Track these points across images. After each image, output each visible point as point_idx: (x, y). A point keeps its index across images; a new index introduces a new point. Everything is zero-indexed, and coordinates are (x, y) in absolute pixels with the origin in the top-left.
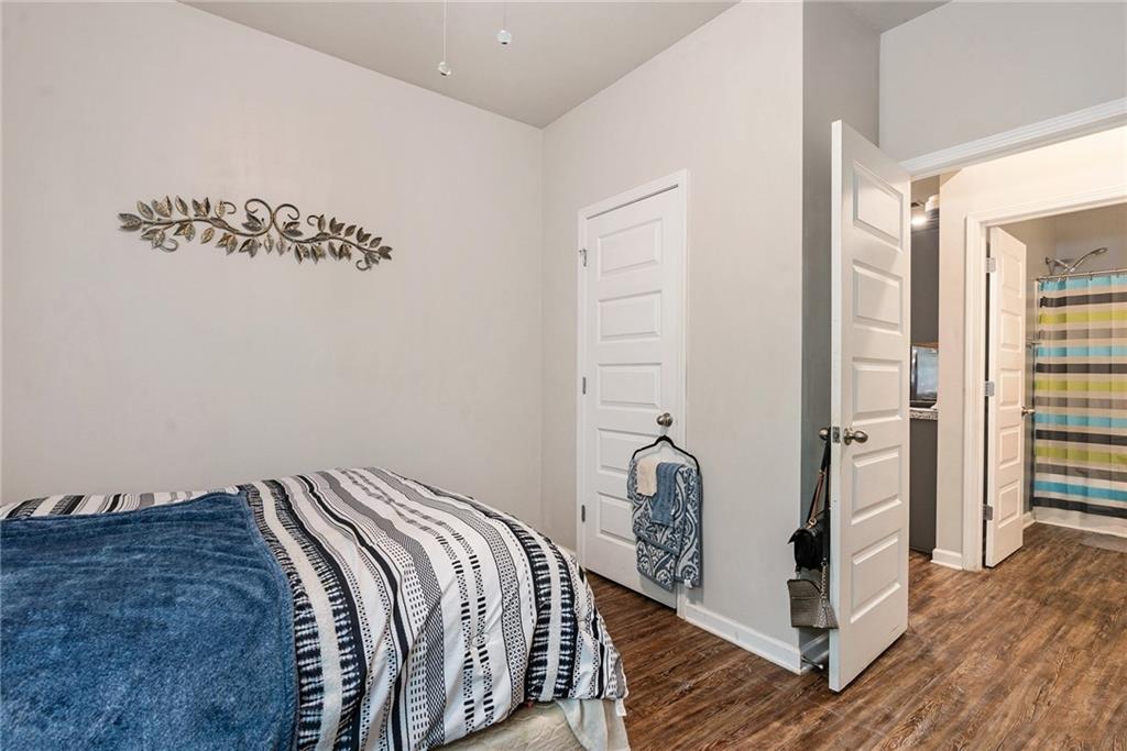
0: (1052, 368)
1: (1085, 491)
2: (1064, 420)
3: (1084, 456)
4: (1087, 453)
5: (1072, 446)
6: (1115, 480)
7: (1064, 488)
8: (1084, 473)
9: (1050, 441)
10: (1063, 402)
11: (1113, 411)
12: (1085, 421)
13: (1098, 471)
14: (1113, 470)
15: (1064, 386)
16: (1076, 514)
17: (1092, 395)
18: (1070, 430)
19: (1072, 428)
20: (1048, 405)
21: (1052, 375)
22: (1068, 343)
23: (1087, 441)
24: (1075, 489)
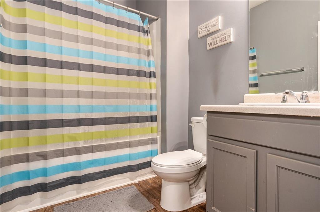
0: (13, 59)
1: (44, 172)
2: (26, 109)
3: (44, 141)
4: (46, 138)
5: (33, 133)
6: (67, 155)
7: (26, 175)
8: (44, 156)
9: (12, 132)
10: (25, 93)
11: (64, 99)
12: (44, 109)
13: (55, 151)
14: (65, 148)
15: (25, 77)
16: (38, 195)
17: (49, 86)
18: (30, 119)
19: (32, 117)
20: (10, 96)
21: (12, 66)
22: (29, 37)
23: (45, 127)
24: (36, 173)
